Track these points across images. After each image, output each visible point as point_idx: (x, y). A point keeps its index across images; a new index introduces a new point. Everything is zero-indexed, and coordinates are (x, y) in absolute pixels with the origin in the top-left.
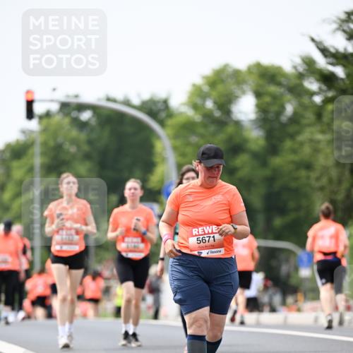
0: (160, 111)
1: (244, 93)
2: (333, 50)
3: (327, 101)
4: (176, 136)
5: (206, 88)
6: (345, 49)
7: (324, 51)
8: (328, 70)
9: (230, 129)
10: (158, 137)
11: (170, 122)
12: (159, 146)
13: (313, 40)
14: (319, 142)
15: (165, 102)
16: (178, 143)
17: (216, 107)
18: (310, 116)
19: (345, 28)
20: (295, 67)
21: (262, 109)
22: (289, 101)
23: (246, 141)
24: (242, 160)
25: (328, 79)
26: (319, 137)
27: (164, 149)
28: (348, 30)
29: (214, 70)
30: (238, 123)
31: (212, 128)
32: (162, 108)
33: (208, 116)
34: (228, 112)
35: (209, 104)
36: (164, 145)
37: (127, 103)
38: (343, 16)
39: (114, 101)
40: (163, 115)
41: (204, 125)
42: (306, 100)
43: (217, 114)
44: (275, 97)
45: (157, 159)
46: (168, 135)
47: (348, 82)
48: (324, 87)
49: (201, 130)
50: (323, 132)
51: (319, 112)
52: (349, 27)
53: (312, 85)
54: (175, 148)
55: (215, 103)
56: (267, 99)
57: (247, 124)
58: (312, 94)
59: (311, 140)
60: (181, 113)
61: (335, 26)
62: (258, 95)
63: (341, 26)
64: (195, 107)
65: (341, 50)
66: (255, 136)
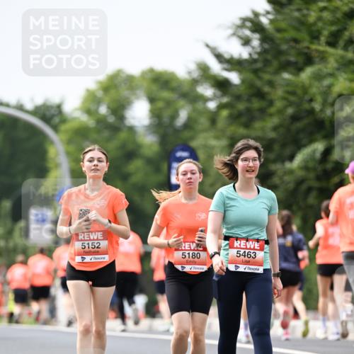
0: (53, 116)
1: (138, 98)
2: (227, 56)
3: (221, 107)
4: (69, 142)
5: (100, 94)
6: (240, 55)
7: (219, 57)
8: (222, 76)
9: (123, 135)
10: (52, 143)
11: (63, 127)
12: (52, 152)
13: (207, 46)
14: (213, 148)
15: (59, 107)
16: (72, 148)
17: (110, 112)
18: (204, 122)
19: (240, 34)
20: (189, 73)
21: (156, 114)
22: (182, 107)
23: (139, 146)
24: (136, 166)
25: (222, 85)
26: (213, 142)
27: (57, 154)
28: (243, 36)
29: (108, 75)
30: (131, 129)
31: (106, 134)
32: (56, 113)
33: (101, 121)
34: (122, 118)
35: (103, 110)
36: (58, 150)
37: (20, 108)
38: (238, 22)
39: (8, 105)
40: (56, 120)
41: (98, 131)
42: (199, 106)
43: (111, 119)
44: (169, 103)
45: (50, 165)
46: (61, 140)
47: (242, 88)
48: (219, 93)
49: (94, 136)
50: (217, 138)
51: (213, 118)
52: (243, 33)
53: (207, 91)
54: (68, 154)
55: (109, 108)
56: (160, 104)
57: (140, 130)
58: (206, 100)
59: (205, 146)
60: (75, 119)
61: (230, 31)
62: (152, 100)
63: (236, 31)
64: (89, 112)
65: (236, 55)
66: (149, 142)
